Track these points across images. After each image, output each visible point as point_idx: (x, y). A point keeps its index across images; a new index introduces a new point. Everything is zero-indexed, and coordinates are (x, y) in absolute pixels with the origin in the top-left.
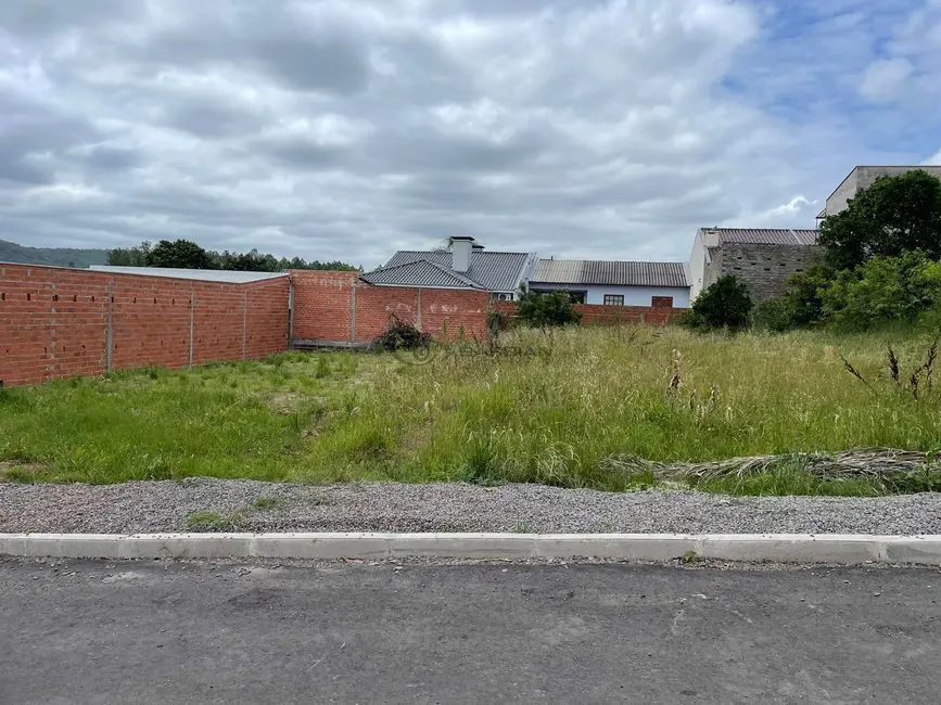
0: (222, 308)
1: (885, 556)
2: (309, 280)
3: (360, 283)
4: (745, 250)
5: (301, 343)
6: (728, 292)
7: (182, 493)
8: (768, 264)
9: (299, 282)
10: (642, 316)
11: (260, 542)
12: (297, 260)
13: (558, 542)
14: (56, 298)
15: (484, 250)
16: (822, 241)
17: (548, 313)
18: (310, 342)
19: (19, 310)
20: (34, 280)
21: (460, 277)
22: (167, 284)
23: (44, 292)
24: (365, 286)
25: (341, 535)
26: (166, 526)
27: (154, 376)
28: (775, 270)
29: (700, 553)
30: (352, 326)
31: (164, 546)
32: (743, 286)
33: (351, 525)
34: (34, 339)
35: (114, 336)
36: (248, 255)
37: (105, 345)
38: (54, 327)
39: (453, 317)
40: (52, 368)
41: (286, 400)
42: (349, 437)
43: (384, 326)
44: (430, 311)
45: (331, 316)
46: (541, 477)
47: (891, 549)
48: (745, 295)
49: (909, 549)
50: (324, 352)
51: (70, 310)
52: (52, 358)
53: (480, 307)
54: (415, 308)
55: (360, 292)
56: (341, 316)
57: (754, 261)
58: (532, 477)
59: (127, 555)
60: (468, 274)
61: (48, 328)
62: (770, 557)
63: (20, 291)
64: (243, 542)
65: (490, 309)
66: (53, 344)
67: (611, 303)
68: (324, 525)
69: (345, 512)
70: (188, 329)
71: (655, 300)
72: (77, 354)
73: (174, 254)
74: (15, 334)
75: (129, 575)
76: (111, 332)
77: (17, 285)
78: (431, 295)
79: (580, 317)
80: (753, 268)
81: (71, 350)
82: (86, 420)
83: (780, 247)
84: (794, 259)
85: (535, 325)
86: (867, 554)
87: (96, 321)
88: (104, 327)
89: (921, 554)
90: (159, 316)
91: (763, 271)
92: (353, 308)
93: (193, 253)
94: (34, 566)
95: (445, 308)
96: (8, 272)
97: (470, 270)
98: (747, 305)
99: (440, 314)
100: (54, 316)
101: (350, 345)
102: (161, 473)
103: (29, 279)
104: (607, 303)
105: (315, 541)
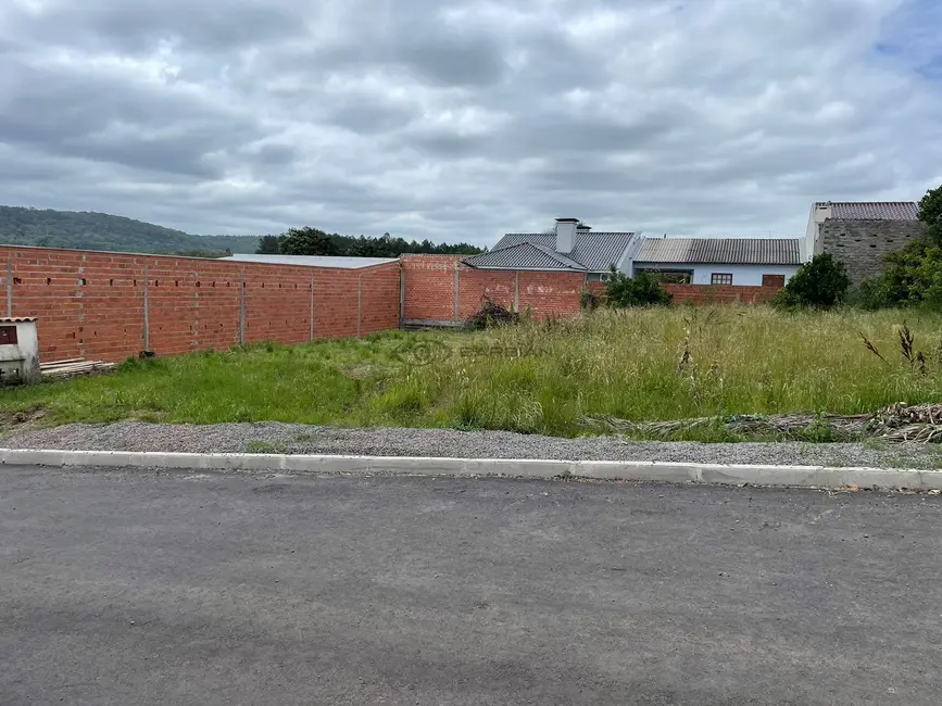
0: (339, 290)
1: (700, 478)
2: (418, 265)
3: (463, 267)
4: (848, 227)
5: (410, 322)
6: (823, 270)
7: (252, 430)
8: (873, 240)
9: (408, 267)
10: (738, 296)
11: (287, 460)
12: (426, 242)
13: (480, 463)
14: (198, 284)
15: (591, 231)
16: (922, 216)
17: (636, 293)
18: (417, 322)
19: (169, 294)
20: (180, 269)
21: (562, 259)
22: (290, 270)
23: (188, 279)
24: (468, 269)
25: (340, 457)
26: (234, 449)
27: (270, 350)
28: (882, 246)
29: (573, 473)
30: (455, 306)
31: (228, 461)
32: (840, 264)
33: (353, 451)
34: (182, 318)
35: (247, 316)
36: (381, 239)
37: (239, 324)
38: (198, 309)
39: (549, 297)
40: (197, 343)
41: (364, 370)
42: (393, 397)
43: (476, 306)
44: (526, 292)
45: (436, 297)
46: (513, 426)
47: (705, 473)
48: (842, 273)
49: (719, 473)
50: (426, 331)
51: (210, 294)
52: (196, 334)
53: (575, 288)
54: (512, 290)
55: (462, 275)
56: (445, 297)
57: (857, 238)
58: (509, 426)
59: (205, 466)
60: (571, 255)
61: (192, 310)
62: (619, 476)
63: (169, 279)
64: (278, 460)
65: (583, 290)
66: (197, 322)
67: (719, 282)
68: (335, 451)
69: (351, 444)
70: (310, 311)
71: (766, 278)
72: (216, 332)
73: (305, 241)
74: (166, 314)
75: (202, 476)
76: (243, 312)
77: (169, 274)
78: (530, 277)
79: (671, 297)
80: (857, 244)
81: (211, 327)
82: (206, 381)
83: (887, 222)
84: (902, 235)
85: (624, 305)
86: (688, 477)
87: (232, 303)
88: (238, 308)
89: (727, 477)
90: (284, 298)
91: (869, 248)
92: (456, 290)
93: (320, 240)
94: (146, 470)
95: (540, 289)
96: (159, 263)
97: (574, 251)
98: (845, 282)
99: (536, 294)
100: (197, 299)
101: (453, 324)
102: (243, 418)
103: (177, 269)
104: (714, 282)
105: (322, 460)
